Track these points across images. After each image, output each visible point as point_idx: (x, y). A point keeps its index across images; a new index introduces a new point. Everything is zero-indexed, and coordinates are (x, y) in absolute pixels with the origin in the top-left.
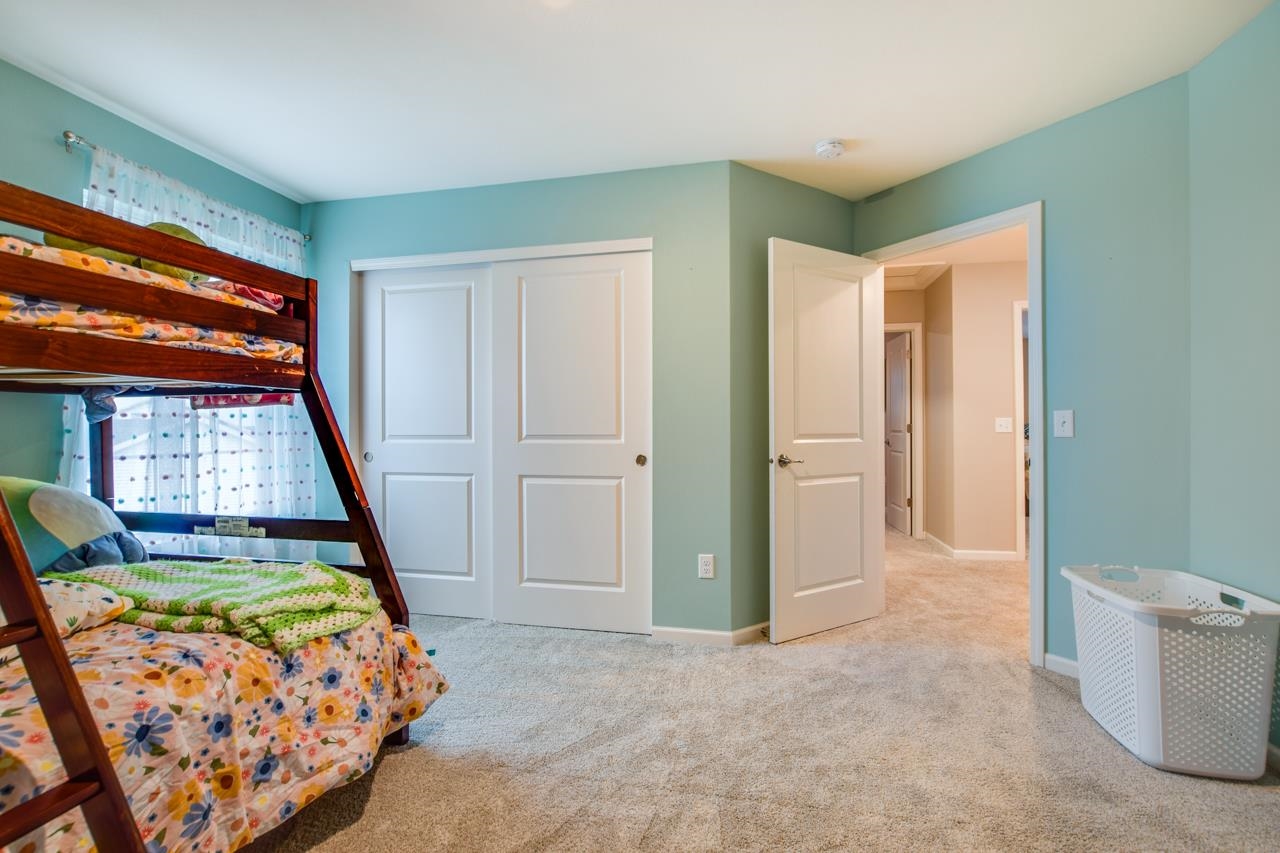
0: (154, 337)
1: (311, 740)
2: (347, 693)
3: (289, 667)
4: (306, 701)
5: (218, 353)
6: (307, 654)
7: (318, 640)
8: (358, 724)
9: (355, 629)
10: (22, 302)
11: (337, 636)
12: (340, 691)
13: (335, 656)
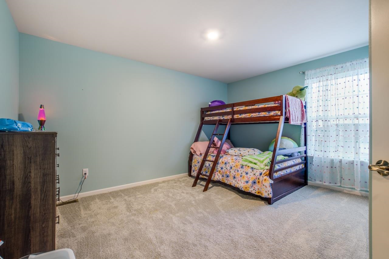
0: (252, 116)
1: (239, 179)
2: (247, 177)
3: (242, 167)
4: (242, 173)
5: (261, 116)
6: (245, 167)
7: (248, 166)
8: (245, 182)
9: (257, 169)
10: (239, 115)
11: (252, 168)
12: (247, 176)
13: (250, 170)
